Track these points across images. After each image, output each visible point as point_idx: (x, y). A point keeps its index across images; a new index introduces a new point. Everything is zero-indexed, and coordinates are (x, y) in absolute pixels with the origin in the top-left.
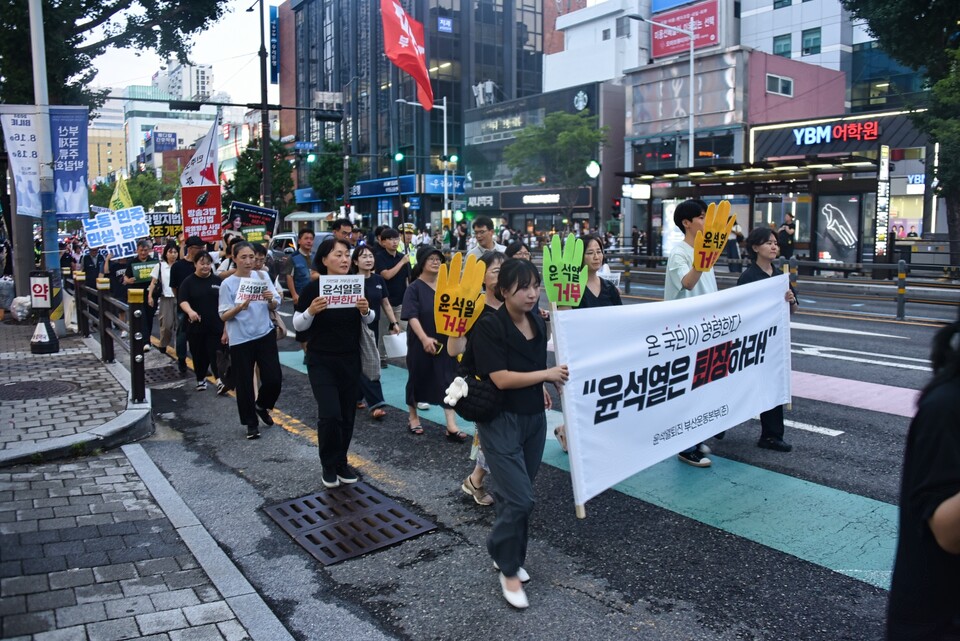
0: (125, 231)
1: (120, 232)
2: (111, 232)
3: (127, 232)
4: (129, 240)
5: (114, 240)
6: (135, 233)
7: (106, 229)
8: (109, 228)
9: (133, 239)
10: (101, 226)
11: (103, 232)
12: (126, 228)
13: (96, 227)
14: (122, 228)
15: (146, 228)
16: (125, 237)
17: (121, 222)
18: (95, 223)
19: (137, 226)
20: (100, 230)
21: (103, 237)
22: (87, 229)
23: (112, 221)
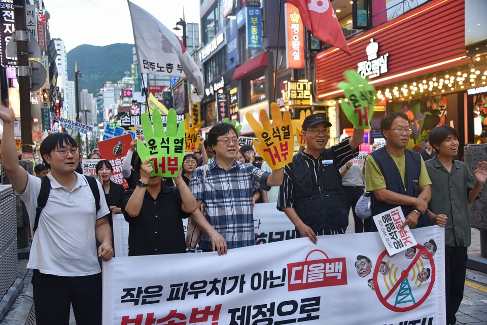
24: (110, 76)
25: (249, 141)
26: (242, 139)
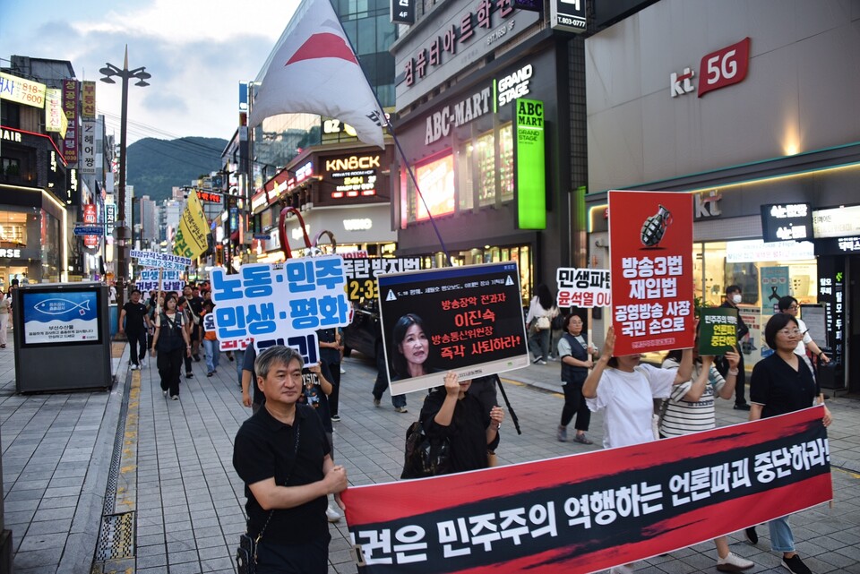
0: (300, 311)
1: (289, 310)
2: (268, 310)
3: (304, 312)
4: (305, 332)
5: (272, 328)
6: (320, 316)
7: (258, 302)
8: (266, 300)
9: (312, 331)
10: (250, 294)
11: (252, 308)
12: (303, 302)
13: (239, 295)
14: (293, 303)
15: (343, 308)
16: (296, 325)
17: (294, 288)
18: (237, 283)
19: (327, 300)
20: (245, 302)
21: (249, 319)
22: (219, 297)
23: (274, 284)
24: (178, 179)
25: (595, 276)
26: (582, 274)
